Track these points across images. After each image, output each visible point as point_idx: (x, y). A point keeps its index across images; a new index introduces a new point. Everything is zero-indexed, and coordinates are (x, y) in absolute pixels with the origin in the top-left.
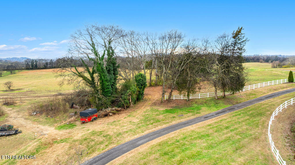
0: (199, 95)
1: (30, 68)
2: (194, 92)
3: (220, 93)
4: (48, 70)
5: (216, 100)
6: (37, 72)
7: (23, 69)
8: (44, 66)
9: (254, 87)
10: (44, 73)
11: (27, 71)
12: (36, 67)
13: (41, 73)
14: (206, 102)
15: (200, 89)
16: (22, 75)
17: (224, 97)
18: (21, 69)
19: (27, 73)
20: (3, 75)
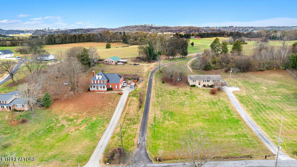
0: (176, 57)
2: (175, 56)
3: (182, 56)
5: (181, 58)
9: (191, 55)
14: (178, 59)
15: (177, 55)
17: (183, 57)
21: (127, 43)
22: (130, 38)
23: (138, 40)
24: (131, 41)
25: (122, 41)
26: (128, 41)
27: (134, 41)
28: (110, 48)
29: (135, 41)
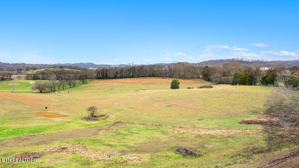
1: (101, 78)
4: (118, 80)
6: (108, 82)
7: (94, 78)
8: (115, 75)
10: (115, 84)
11: (97, 81)
12: (107, 77)
13: (112, 84)
16: (94, 86)
18: (92, 78)
19: (98, 83)
20: (76, 86)
21: (209, 80)
22: (215, 73)
23: (231, 75)
24: (217, 77)
25: (201, 76)
26: (211, 77)
27: (221, 78)
28: (178, 88)
29: (223, 78)
